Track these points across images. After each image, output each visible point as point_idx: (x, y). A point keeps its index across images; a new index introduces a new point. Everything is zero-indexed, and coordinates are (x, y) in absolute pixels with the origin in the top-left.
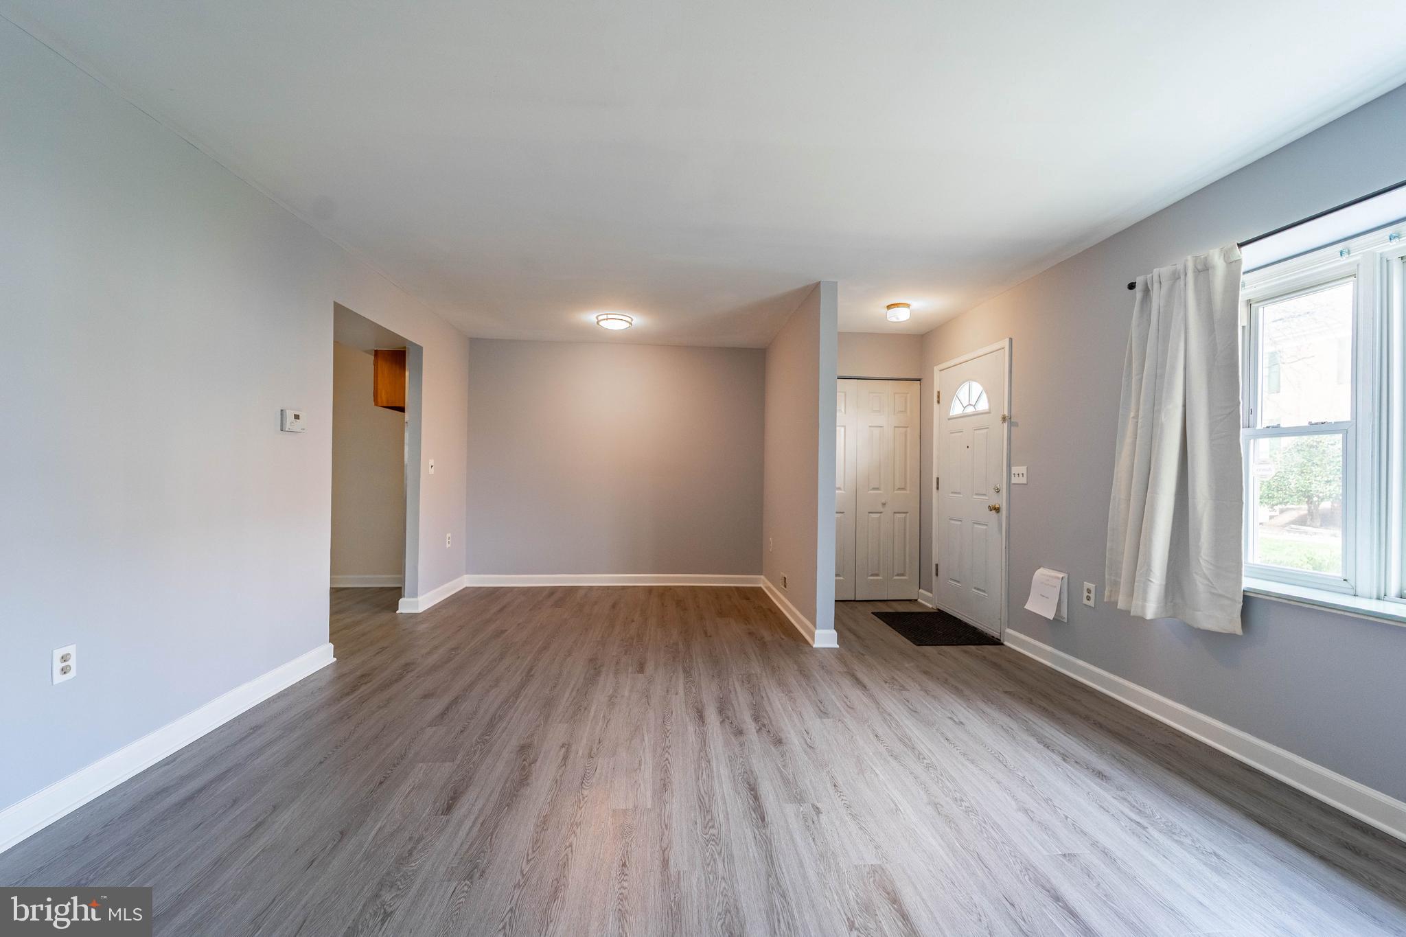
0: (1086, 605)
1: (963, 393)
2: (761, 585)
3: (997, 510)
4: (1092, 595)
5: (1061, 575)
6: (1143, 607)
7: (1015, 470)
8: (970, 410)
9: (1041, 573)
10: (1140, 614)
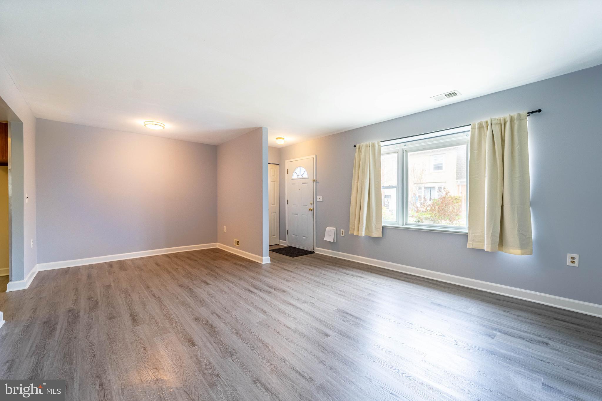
0: (342, 236)
1: (297, 171)
2: (217, 247)
3: (311, 210)
4: (344, 233)
5: (334, 228)
6: (362, 233)
7: (318, 197)
8: (300, 177)
9: (328, 229)
10: (361, 235)
